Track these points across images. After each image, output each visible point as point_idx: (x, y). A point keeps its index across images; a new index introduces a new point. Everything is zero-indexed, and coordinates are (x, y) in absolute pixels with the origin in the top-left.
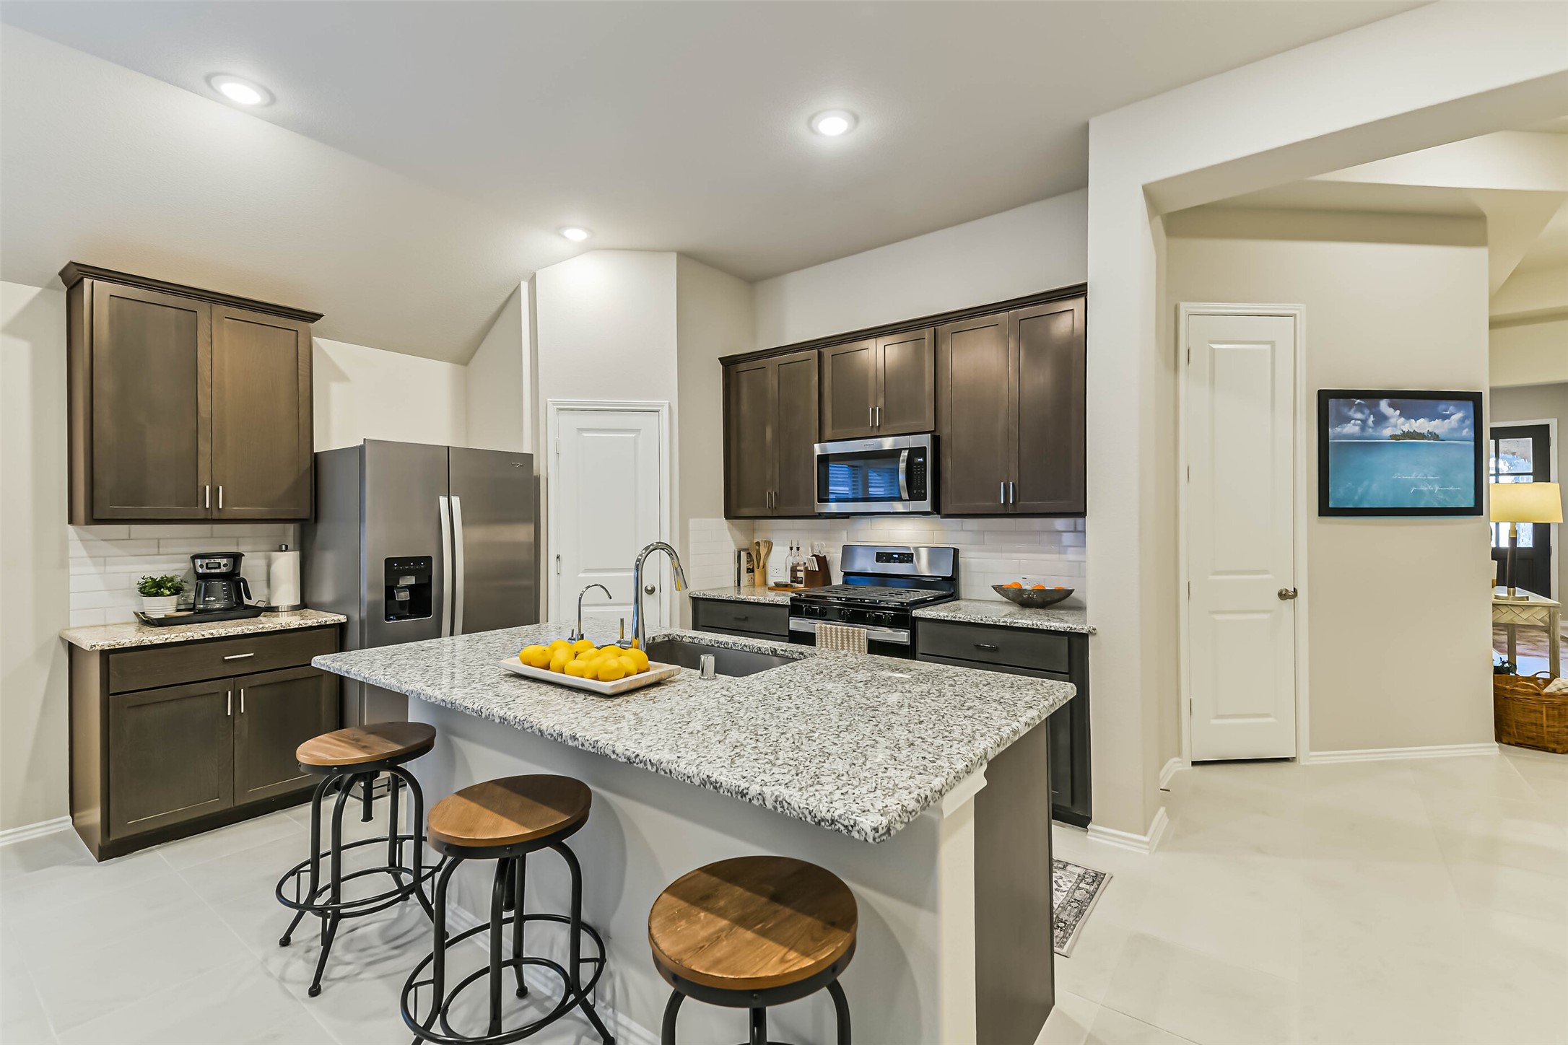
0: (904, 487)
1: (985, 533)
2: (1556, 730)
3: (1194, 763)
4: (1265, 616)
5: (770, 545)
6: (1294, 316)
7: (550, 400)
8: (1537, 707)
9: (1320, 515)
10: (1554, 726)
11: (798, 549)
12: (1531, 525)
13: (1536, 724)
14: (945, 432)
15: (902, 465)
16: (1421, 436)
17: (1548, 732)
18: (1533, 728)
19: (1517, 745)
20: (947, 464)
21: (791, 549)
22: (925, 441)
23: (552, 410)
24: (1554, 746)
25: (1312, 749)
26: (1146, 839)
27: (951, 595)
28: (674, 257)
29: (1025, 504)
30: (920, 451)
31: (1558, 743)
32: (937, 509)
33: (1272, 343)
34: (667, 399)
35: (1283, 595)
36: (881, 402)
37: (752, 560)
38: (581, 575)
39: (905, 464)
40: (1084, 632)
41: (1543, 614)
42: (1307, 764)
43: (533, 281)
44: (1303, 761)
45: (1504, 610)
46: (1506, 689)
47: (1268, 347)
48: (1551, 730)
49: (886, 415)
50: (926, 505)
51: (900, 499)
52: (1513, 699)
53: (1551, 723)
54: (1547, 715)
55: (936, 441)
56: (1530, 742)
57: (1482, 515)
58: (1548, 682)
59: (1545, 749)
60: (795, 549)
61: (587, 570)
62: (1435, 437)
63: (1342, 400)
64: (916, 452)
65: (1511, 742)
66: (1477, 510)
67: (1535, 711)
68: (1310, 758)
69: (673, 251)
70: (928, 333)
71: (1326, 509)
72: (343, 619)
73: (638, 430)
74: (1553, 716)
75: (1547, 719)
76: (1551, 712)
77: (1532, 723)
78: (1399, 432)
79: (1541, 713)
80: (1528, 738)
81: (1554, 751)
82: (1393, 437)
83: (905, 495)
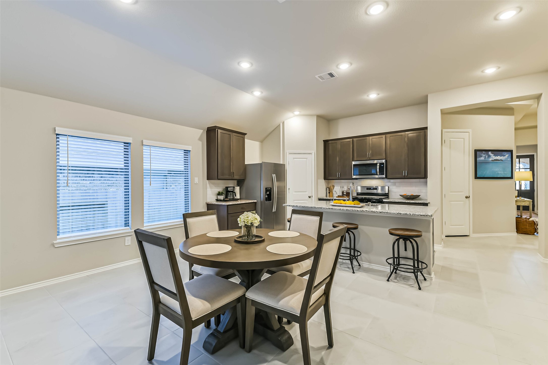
0: (378, 172)
1: (396, 183)
2: (530, 229)
3: (446, 236)
4: (462, 202)
5: (334, 186)
6: (469, 132)
7: (287, 151)
8: (526, 224)
9: (475, 179)
10: (530, 228)
11: (343, 187)
12: (529, 182)
13: (526, 228)
14: (388, 159)
15: (378, 167)
16: (498, 160)
17: (529, 230)
18: (525, 229)
19: (522, 233)
20: (389, 167)
21: (341, 187)
22: (384, 161)
23: (288, 153)
24: (530, 233)
25: (473, 233)
26: (441, 245)
27: (388, 197)
28: (316, 117)
29: (409, 176)
30: (383, 164)
31: (531, 232)
32: (386, 177)
33: (464, 139)
34: (314, 151)
35: (467, 197)
36: (370, 152)
37: (329, 190)
38: (294, 193)
39: (379, 167)
40: (427, 203)
41: (528, 203)
42: (472, 236)
43: (283, 123)
44: (471, 236)
45: (518, 202)
46: (519, 220)
47: (463, 140)
48: (529, 229)
49: (372, 155)
50: (384, 176)
51: (377, 175)
52: (520, 222)
53: (529, 228)
54: (528, 226)
55: (386, 161)
56: (524, 233)
57: (513, 179)
58: (529, 219)
59: (528, 234)
60: (342, 187)
61: (295, 192)
62: (502, 160)
63: (480, 152)
64: (381, 164)
65: (520, 233)
66: (512, 178)
67: (526, 225)
68: (472, 235)
69: (315, 115)
70: (384, 136)
71: (476, 177)
72: (256, 201)
73: (307, 158)
74: (530, 226)
75: (528, 227)
76: (529, 225)
77: (525, 228)
78: (493, 159)
79: (527, 225)
80: (524, 231)
81: (530, 234)
82: (492, 160)
83: (378, 174)
